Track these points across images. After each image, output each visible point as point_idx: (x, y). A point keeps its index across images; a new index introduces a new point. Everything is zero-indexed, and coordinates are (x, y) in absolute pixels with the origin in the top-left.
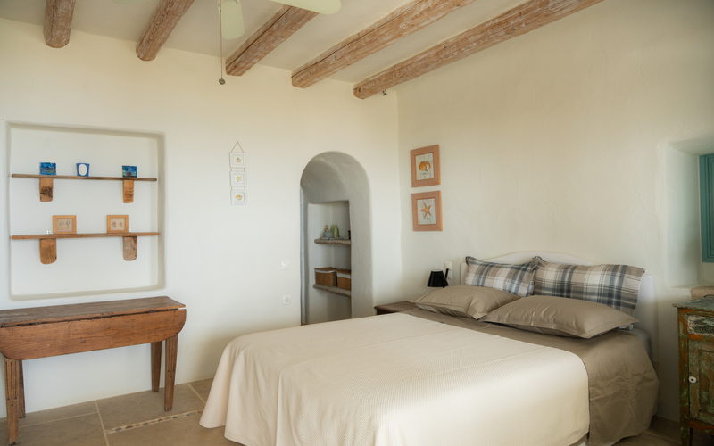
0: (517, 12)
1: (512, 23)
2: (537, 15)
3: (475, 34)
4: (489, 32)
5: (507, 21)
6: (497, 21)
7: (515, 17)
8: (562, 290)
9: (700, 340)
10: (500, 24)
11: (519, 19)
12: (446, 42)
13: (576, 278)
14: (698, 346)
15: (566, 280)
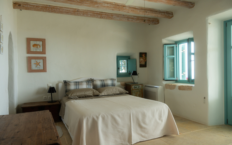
0: (105, 14)
1: (103, 16)
2: (110, 17)
3: (91, 13)
4: (96, 14)
5: (102, 14)
6: (98, 13)
7: (104, 15)
8: (103, 86)
9: (134, 90)
10: (99, 14)
11: (105, 16)
12: (78, 9)
13: (106, 82)
14: (134, 91)
15: (103, 83)
